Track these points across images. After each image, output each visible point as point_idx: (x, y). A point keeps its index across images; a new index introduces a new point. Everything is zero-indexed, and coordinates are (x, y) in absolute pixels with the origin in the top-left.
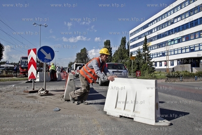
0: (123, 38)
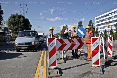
0: (90, 21)
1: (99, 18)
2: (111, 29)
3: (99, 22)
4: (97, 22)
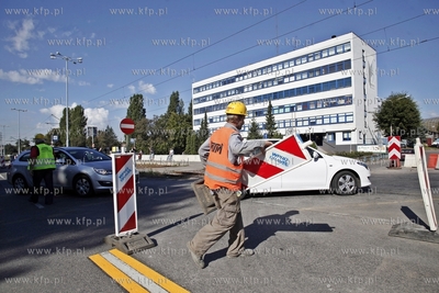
0: (174, 94)
1: (205, 86)
2: (253, 124)
3: (205, 101)
4: (198, 99)
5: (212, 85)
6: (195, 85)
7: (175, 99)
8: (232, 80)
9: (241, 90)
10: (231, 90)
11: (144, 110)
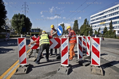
0: (86, 19)
1: (94, 16)
5: (96, 16)
6: (91, 16)
7: (86, 20)
8: (103, 14)
9: (105, 17)
10: (102, 17)
11: (78, 24)
